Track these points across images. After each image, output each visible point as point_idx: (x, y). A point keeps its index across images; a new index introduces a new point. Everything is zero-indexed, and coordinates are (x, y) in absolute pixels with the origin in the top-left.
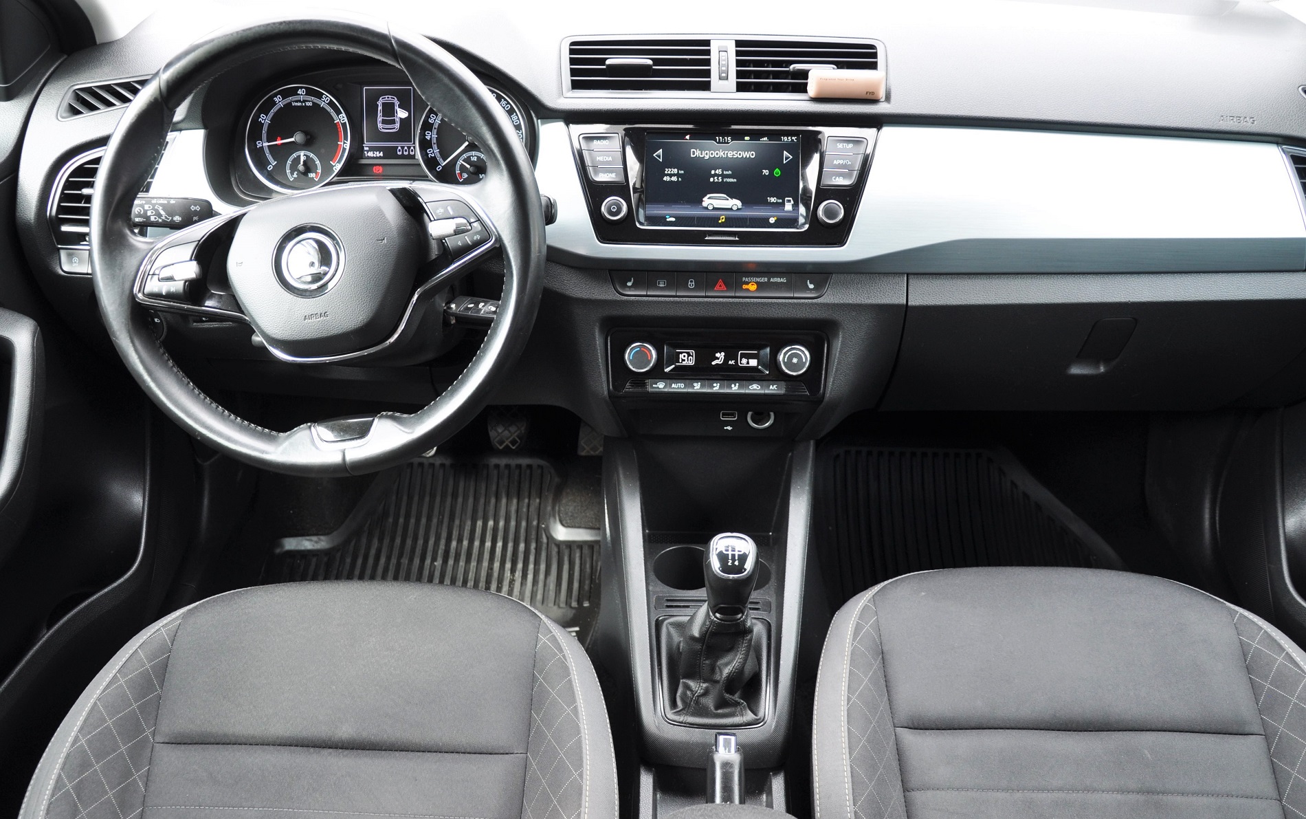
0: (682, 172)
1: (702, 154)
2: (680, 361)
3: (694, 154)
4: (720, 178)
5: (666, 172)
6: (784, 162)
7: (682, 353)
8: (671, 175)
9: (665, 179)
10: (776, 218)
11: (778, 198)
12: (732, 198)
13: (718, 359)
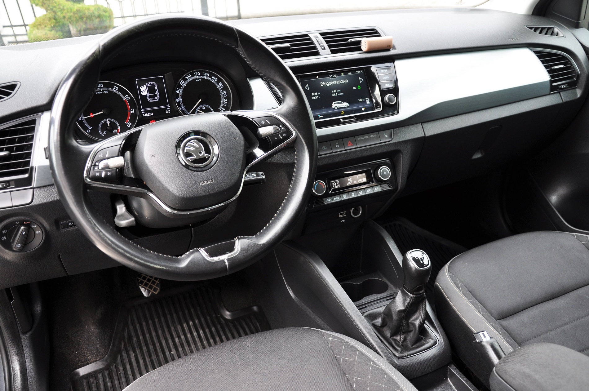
0: (320, 94)
1: (325, 84)
2: (333, 187)
3: (322, 85)
4: (336, 94)
5: (312, 95)
6: (361, 82)
7: (333, 183)
8: (315, 96)
9: (313, 98)
10: (364, 108)
11: (363, 99)
12: (344, 102)
13: (349, 181)
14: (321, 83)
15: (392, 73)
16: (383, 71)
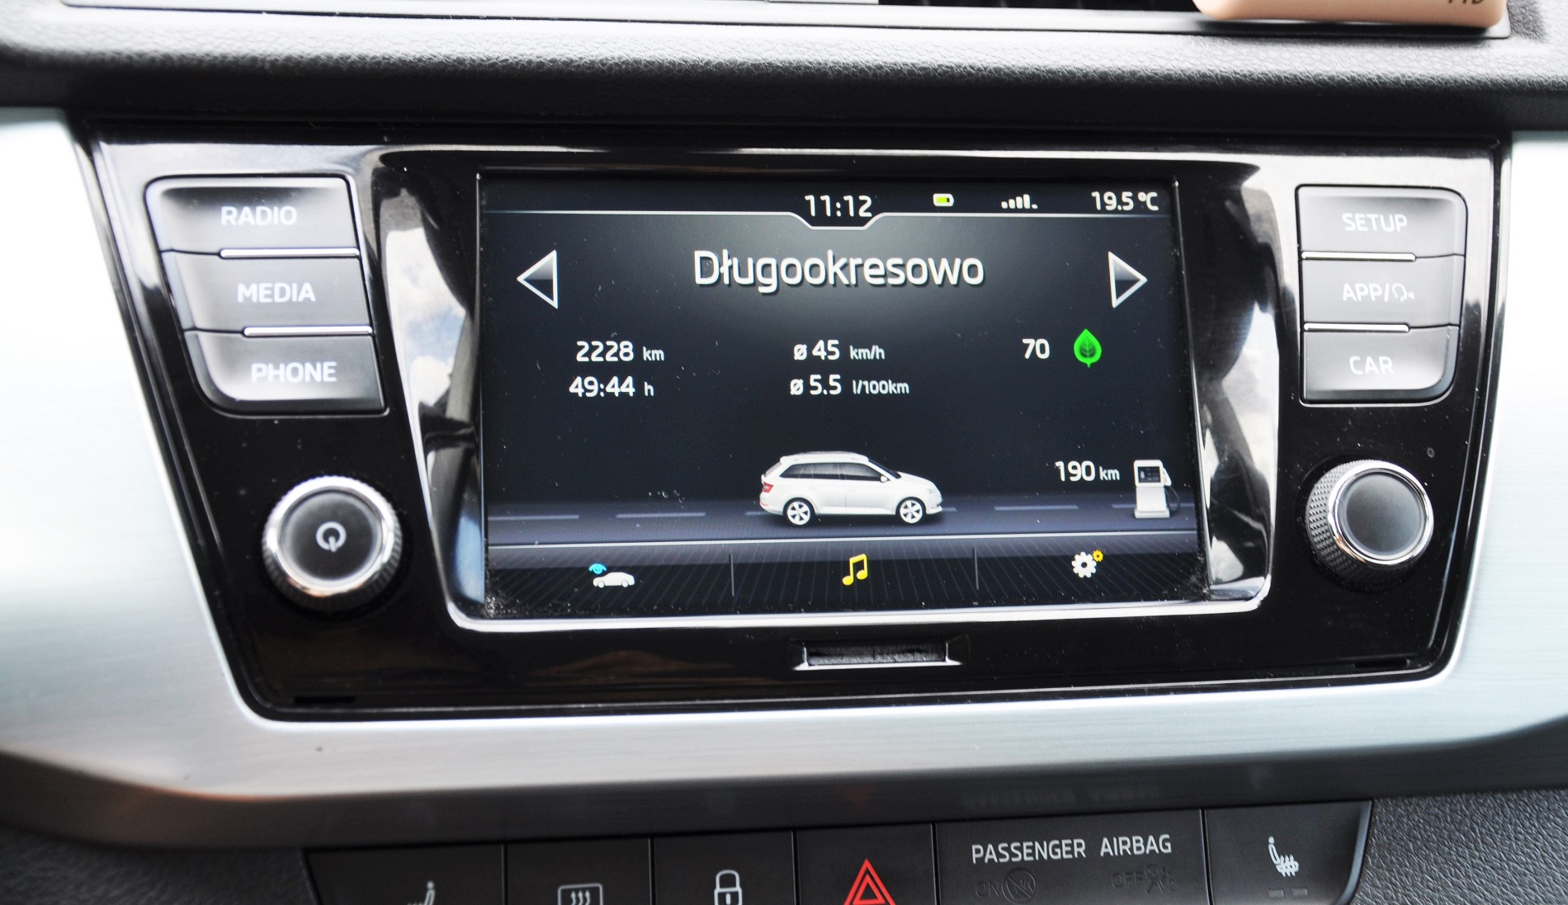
0: (659, 354)
1: (743, 273)
3: (706, 272)
4: (833, 378)
5: (580, 358)
6: (1116, 302)
8: (604, 372)
9: (577, 387)
10: (1099, 555)
11: (1103, 462)
12: (895, 467)
14: (698, 254)
15: (1456, 252)
16: (1363, 222)
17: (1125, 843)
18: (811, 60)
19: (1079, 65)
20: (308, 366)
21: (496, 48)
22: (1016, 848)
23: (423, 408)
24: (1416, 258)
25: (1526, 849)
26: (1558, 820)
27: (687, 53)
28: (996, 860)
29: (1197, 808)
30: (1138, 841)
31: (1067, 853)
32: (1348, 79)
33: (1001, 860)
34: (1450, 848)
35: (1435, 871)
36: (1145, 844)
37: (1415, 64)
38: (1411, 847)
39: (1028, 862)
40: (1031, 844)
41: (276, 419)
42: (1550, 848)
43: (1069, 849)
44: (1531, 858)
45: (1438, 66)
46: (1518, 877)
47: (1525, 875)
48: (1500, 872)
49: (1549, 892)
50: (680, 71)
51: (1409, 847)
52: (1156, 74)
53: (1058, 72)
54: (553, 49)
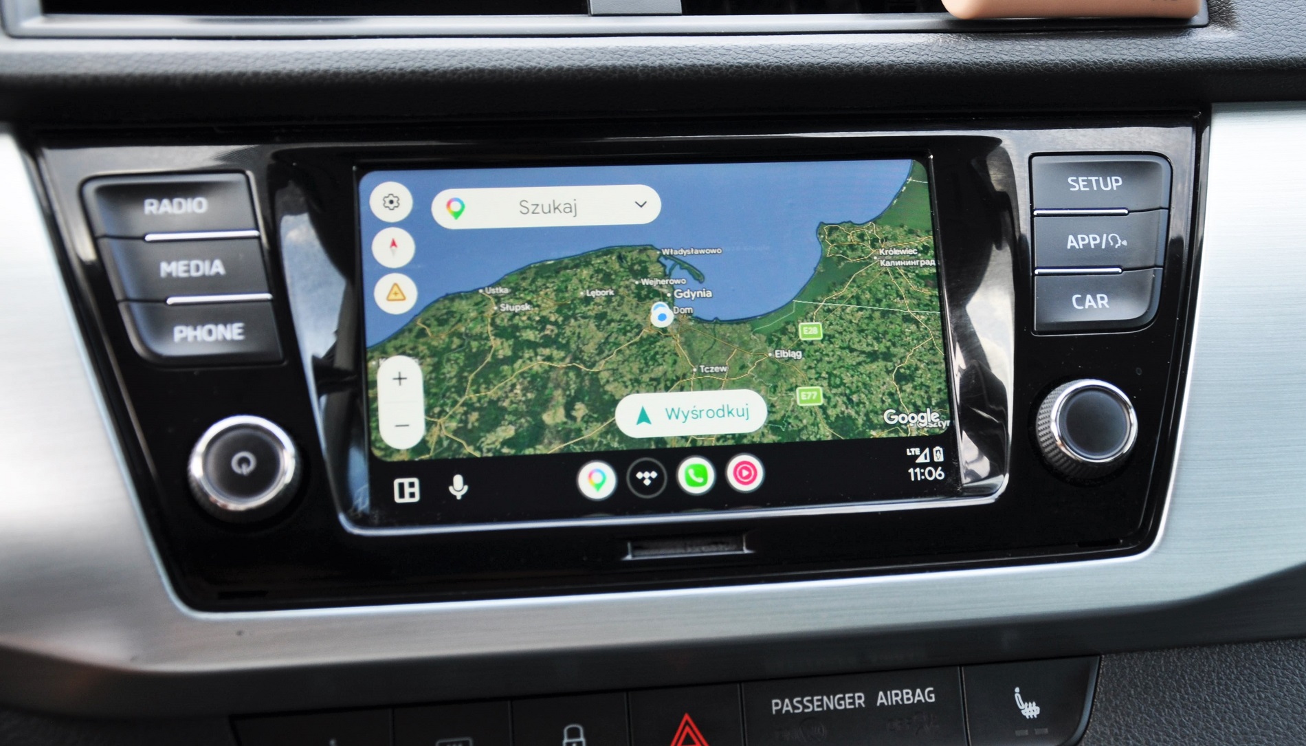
15: (1163, 206)
16: (1085, 183)
17: (897, 695)
18: (625, 65)
19: (845, 62)
20: (221, 327)
21: (364, 63)
22: (808, 701)
23: (315, 360)
24: (1129, 212)
25: (1226, 692)
26: (1253, 667)
27: (523, 62)
28: (791, 711)
29: (956, 665)
30: (907, 693)
31: (850, 704)
32: (1070, 65)
33: (796, 711)
34: (1164, 693)
35: (1151, 712)
36: (914, 695)
37: (1125, 52)
38: (1133, 692)
39: (818, 712)
40: (820, 697)
41: (196, 371)
42: (1246, 691)
43: (851, 701)
44: (1230, 699)
45: (1145, 53)
46: (1220, 715)
47: (1225, 712)
48: (1205, 711)
49: (1244, 725)
50: (517, 77)
51: (1130, 693)
52: (910, 67)
53: (829, 68)
54: (411, 63)
